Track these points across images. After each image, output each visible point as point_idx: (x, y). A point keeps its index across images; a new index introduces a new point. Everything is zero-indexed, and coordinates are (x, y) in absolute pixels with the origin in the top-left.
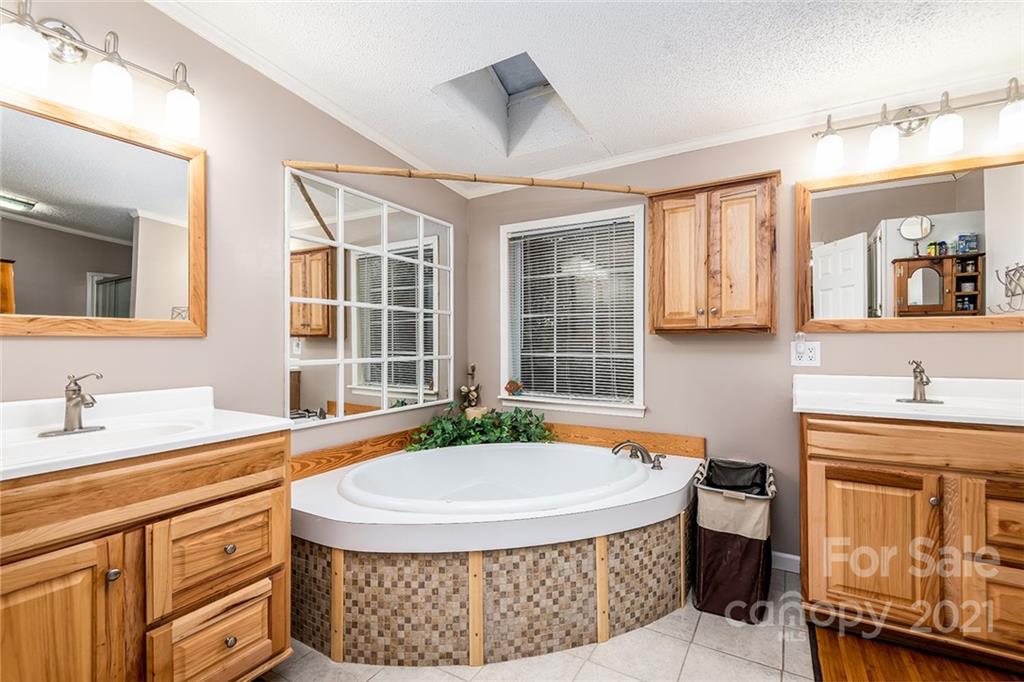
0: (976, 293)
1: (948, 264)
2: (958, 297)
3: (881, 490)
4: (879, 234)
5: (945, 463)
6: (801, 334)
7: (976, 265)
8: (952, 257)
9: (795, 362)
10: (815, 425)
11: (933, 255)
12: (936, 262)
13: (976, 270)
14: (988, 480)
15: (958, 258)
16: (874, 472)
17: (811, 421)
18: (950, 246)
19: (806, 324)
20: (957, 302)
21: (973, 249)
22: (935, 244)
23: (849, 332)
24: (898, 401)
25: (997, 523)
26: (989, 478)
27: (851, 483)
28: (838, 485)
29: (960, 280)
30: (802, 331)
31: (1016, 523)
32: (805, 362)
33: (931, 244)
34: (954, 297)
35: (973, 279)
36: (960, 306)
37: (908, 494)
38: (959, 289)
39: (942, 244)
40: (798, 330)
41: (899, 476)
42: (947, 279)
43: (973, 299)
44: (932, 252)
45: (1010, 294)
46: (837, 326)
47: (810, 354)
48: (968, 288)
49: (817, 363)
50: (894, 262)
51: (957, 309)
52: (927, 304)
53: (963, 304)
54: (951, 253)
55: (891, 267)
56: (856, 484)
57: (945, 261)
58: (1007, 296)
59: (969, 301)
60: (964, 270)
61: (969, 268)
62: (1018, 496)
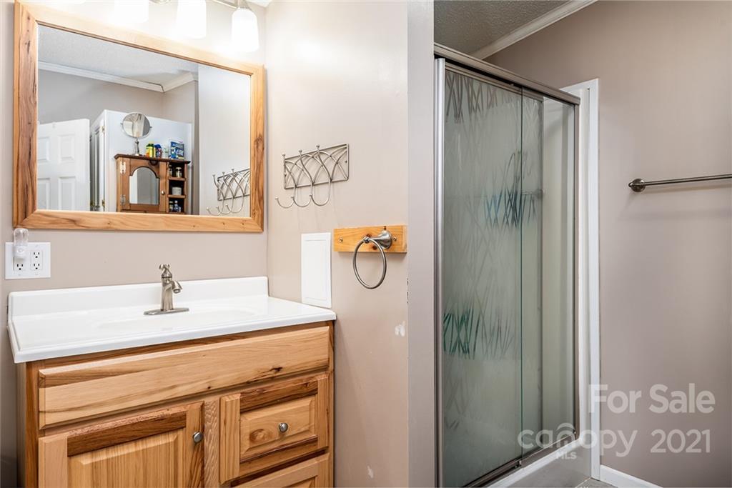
0: (184, 197)
1: (163, 166)
2: (170, 199)
3: (141, 446)
4: (102, 125)
5: (207, 386)
6: (22, 230)
7: (182, 171)
8: (165, 161)
9: (12, 273)
10: (52, 377)
11: (151, 156)
12: (154, 163)
13: (183, 176)
14: (242, 393)
15: (171, 163)
16: (133, 424)
17: (45, 372)
18: (164, 150)
19: (31, 216)
20: (170, 204)
21: (181, 156)
22: (152, 145)
23: (88, 229)
24: (147, 313)
25: (248, 437)
26: (242, 391)
27: (104, 451)
28: (86, 460)
29: (173, 184)
30: (23, 226)
31: (261, 430)
32: (28, 273)
33: (149, 145)
34: (168, 199)
35: (180, 184)
36: (172, 208)
37: (170, 438)
38: (171, 192)
39: (158, 147)
40: (16, 224)
41: (162, 419)
42: (162, 181)
43: (181, 202)
44: (151, 153)
45: (222, 198)
46: (73, 221)
47: (37, 261)
48: (177, 192)
49: (45, 272)
50: (117, 157)
51: (170, 210)
52: (142, 203)
53: (174, 207)
54: (164, 157)
55: (112, 163)
56: (110, 450)
57: (161, 163)
58: (219, 200)
59: (178, 204)
60: (174, 175)
61: (178, 174)
62: (264, 401)
